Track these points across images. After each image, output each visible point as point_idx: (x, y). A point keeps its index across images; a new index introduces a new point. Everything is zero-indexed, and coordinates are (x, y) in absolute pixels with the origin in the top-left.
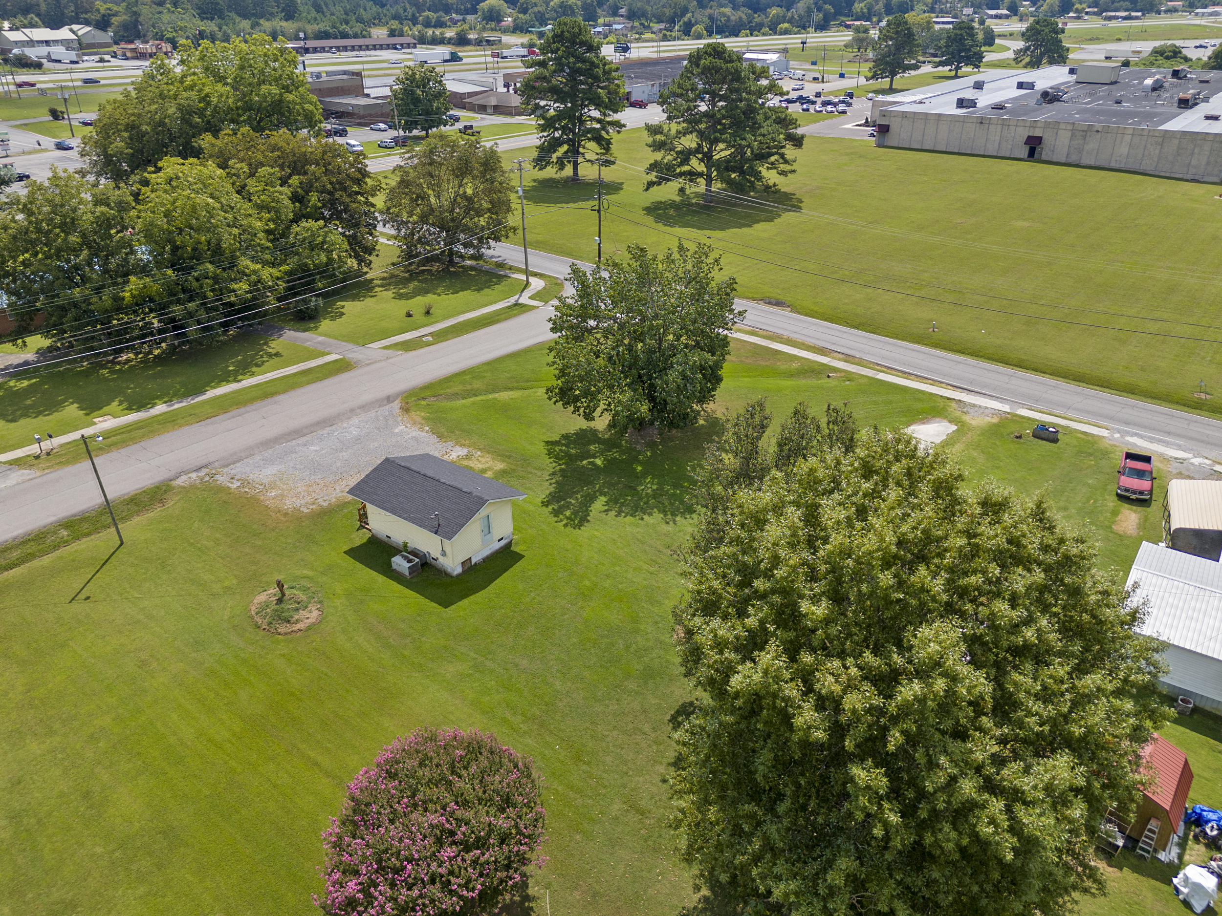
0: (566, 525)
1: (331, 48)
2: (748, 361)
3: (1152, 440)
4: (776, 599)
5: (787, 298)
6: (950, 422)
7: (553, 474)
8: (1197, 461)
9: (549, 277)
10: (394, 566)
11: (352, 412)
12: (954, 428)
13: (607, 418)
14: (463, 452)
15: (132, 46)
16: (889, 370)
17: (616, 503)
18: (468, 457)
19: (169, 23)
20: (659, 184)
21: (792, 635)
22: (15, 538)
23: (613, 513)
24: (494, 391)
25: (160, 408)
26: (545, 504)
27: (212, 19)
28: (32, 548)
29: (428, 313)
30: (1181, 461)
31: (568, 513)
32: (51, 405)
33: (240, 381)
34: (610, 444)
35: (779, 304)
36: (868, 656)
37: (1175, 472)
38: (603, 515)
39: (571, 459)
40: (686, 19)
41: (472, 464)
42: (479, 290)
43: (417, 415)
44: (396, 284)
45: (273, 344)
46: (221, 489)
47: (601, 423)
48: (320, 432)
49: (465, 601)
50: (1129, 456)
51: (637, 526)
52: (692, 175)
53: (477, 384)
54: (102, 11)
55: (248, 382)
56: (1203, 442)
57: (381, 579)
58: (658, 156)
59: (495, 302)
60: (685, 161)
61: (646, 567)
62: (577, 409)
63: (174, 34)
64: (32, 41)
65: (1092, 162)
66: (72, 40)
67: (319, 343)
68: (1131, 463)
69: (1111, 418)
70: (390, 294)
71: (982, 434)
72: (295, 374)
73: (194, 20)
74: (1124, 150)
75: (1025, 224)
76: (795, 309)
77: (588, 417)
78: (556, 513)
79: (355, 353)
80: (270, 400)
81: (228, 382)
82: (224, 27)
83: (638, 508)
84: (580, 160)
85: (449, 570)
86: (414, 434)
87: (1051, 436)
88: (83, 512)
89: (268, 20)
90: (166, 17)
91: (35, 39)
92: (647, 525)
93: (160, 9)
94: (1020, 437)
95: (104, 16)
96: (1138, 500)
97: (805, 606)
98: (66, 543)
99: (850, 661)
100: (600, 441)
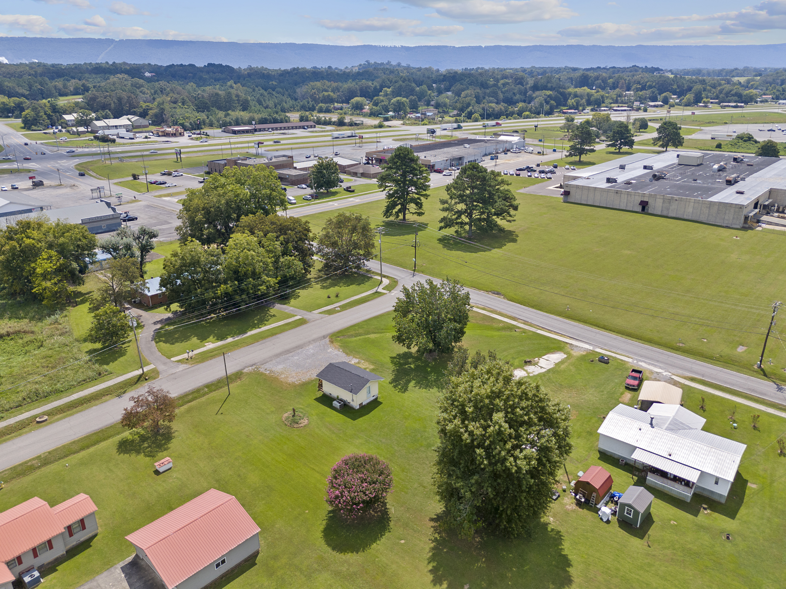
0: (399, 392)
1: (269, 129)
2: (480, 322)
3: (649, 364)
4: (460, 407)
5: (502, 291)
6: (564, 353)
7: (393, 371)
8: (665, 374)
9: (391, 277)
10: (334, 405)
11: (310, 342)
12: (566, 356)
13: (416, 348)
14: (357, 361)
15: (163, 130)
16: (543, 329)
17: (419, 384)
18: (359, 363)
19: (180, 115)
20: (446, 227)
21: (463, 417)
22: (189, 391)
23: (418, 387)
24: (367, 334)
25: (230, 340)
26: (390, 383)
27: (203, 112)
28: (196, 395)
29: (337, 296)
30: (658, 373)
31: (400, 387)
32: (186, 338)
33: (260, 328)
34: (417, 359)
35: (498, 294)
36: (482, 421)
37: (653, 378)
38: (414, 388)
39: (401, 365)
40: (469, 110)
41: (360, 366)
42: (359, 284)
43: (337, 344)
44: (321, 281)
45: (271, 310)
46: (262, 374)
47: (414, 349)
48: (298, 351)
49: (361, 419)
50: (634, 371)
51: (427, 393)
52: (462, 224)
53: (361, 331)
54: (144, 107)
55: (264, 328)
56: (671, 365)
57: (329, 409)
58: (445, 214)
59: (367, 291)
60: (459, 217)
61: (430, 408)
62: (404, 344)
63: (184, 121)
64: (108, 126)
65: (674, 215)
66: (129, 125)
67: (291, 310)
68: (634, 374)
69: (635, 354)
70: (319, 286)
71: (577, 359)
72: (283, 325)
73: (194, 112)
74: (690, 210)
75: (629, 252)
76: (505, 297)
77: (409, 347)
78: (395, 387)
79: (308, 316)
80: (274, 337)
81: (256, 328)
82: (210, 117)
83: (428, 386)
84: (406, 212)
85: (354, 407)
86: (336, 352)
87: (606, 361)
88: (212, 382)
89: (233, 111)
90: (178, 111)
91: (111, 125)
92: (431, 393)
93: (175, 105)
94: (592, 361)
95: (144, 109)
96: (632, 389)
97: (467, 409)
98: (207, 394)
99: (477, 422)
100: (413, 357)
